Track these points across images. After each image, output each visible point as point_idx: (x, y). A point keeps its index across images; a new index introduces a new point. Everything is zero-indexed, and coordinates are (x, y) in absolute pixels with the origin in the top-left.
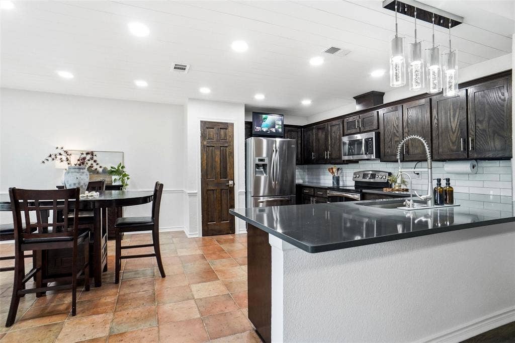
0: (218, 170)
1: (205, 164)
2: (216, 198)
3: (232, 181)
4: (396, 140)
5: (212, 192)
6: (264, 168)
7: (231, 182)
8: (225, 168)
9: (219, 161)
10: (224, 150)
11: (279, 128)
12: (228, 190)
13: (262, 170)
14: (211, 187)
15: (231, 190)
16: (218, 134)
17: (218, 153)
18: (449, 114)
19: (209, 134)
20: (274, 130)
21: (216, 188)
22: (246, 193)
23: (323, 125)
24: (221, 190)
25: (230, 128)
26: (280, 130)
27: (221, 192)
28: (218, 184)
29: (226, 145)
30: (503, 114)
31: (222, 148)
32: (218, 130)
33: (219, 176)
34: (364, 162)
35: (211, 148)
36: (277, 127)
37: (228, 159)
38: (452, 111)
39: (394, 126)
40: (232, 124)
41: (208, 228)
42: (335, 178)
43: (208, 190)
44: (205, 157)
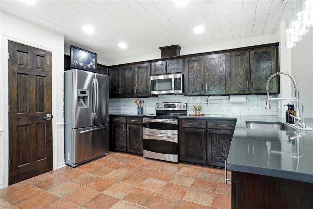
0: (33, 102)
1: (16, 94)
2: (30, 134)
3: (50, 114)
4: (198, 80)
5: (24, 127)
6: (84, 100)
7: (48, 115)
8: (42, 100)
9: (34, 92)
10: (41, 81)
11: (93, 65)
12: (45, 124)
13: (82, 102)
14: (23, 122)
15: (49, 124)
16: (33, 61)
17: (33, 81)
18: (238, 65)
19: (21, 59)
20: (89, 66)
21: (30, 122)
22: (64, 125)
23: (131, 67)
24: (37, 124)
25: (48, 57)
26: (94, 67)
27: (37, 127)
28: (33, 118)
29: (43, 75)
30: (271, 68)
31: (38, 77)
32: (33, 56)
33: (34, 109)
34: (163, 96)
35: (24, 76)
36: (91, 63)
37: (45, 90)
38: (240, 63)
39: (197, 71)
40: (51, 54)
41: (18, 172)
42: (140, 109)
43: (19, 126)
44: (15, 86)
